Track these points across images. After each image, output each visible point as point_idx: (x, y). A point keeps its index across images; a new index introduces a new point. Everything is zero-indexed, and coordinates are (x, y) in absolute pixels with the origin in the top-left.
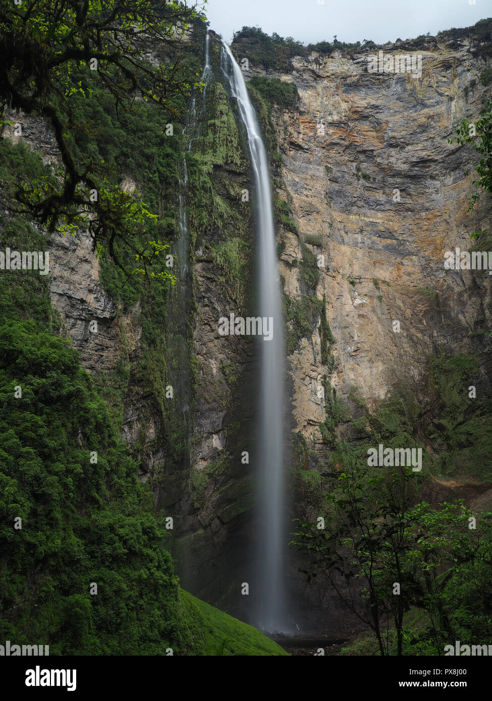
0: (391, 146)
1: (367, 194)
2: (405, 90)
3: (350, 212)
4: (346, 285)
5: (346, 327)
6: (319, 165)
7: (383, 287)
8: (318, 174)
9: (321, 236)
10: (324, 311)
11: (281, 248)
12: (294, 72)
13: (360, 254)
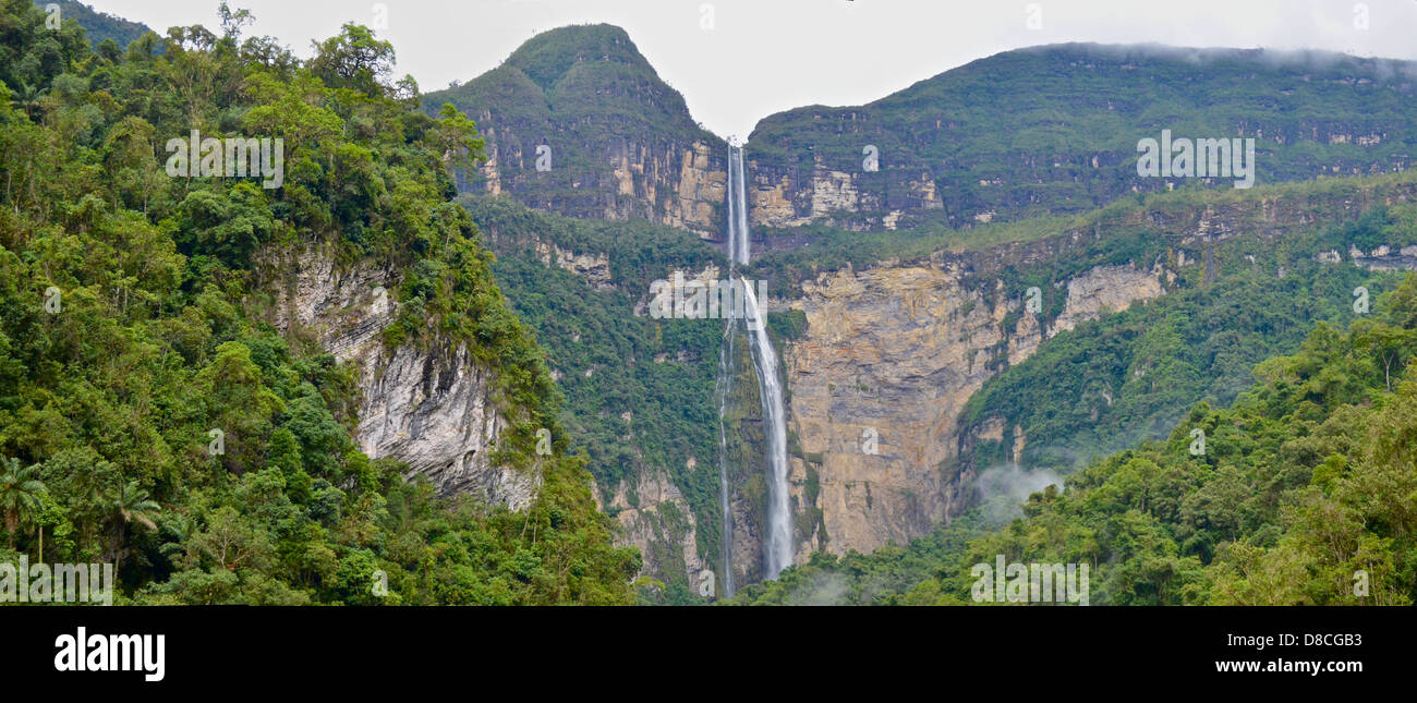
0: (886, 361)
1: (864, 403)
2: (900, 309)
3: (849, 421)
4: (842, 489)
5: (839, 527)
6: (823, 385)
7: (872, 490)
8: (822, 394)
9: (822, 453)
10: (822, 517)
11: (790, 472)
12: (804, 298)
13: (856, 460)
